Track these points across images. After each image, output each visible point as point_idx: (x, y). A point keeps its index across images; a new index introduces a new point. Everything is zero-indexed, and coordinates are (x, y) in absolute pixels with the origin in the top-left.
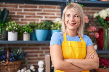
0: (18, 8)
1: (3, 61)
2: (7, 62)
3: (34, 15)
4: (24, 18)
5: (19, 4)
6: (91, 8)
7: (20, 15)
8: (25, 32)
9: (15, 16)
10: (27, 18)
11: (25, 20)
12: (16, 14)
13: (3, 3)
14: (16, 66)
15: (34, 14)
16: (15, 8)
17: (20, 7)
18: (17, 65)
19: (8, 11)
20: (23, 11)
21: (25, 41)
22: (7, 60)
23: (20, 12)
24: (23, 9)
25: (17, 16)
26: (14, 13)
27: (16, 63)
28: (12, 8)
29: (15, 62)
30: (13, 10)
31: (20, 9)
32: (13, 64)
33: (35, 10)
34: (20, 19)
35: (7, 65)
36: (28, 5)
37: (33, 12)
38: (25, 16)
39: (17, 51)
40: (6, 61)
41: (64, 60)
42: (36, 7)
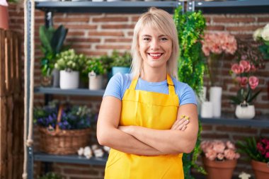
0: (91, 23)
1: (51, 127)
2: (58, 130)
3: (121, 38)
4: (102, 43)
5: (92, 15)
6: (256, 17)
7: (94, 37)
8: (90, 71)
9: (83, 40)
10: (108, 44)
11: (103, 47)
12: (86, 36)
13: (62, 14)
14: (74, 139)
15: (123, 35)
16: (84, 23)
17: (95, 20)
18: (76, 137)
19: (67, 30)
20: (99, 30)
21: (93, 91)
22: (57, 127)
23: (93, 31)
24: (100, 24)
25: (89, 40)
26: (83, 34)
27: (73, 134)
28: (79, 23)
29: (72, 132)
30: (81, 27)
31: (94, 24)
32: (68, 134)
33: (125, 27)
34: (93, 45)
35: (57, 136)
36: (110, 16)
37: (119, 31)
38: (103, 38)
39: (77, 111)
40: (55, 128)
41: (121, 127)
42: (126, 20)
